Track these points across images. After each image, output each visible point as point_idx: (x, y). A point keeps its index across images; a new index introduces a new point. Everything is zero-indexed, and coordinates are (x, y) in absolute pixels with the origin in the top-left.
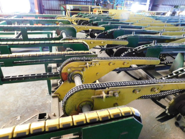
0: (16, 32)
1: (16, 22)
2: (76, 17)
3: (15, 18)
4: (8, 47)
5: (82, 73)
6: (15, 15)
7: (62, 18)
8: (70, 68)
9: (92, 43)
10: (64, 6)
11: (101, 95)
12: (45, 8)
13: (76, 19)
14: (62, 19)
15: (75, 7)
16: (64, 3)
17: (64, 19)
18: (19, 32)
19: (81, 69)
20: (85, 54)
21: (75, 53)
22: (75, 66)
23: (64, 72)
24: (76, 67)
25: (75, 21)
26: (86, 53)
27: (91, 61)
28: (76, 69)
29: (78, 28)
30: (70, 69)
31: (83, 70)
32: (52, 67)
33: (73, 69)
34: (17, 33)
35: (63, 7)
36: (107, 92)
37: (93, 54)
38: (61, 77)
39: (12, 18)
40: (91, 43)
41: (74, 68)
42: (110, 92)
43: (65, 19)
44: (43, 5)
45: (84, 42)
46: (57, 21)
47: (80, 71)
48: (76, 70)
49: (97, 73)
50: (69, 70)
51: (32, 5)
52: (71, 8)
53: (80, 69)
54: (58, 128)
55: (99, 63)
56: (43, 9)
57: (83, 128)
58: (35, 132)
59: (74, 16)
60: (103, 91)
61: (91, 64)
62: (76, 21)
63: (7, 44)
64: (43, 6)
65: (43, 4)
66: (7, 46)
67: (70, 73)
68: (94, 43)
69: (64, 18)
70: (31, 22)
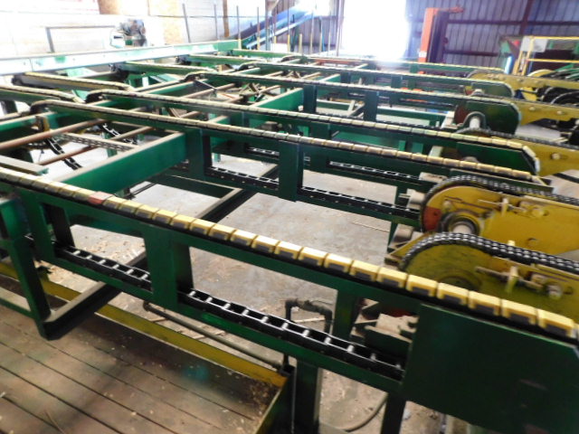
0: (352, 103)
1: (360, 80)
2: (544, 76)
3: (363, 68)
4: (329, 128)
5: (481, 222)
6: (364, 62)
7: (489, 78)
8: (453, 199)
9: (556, 156)
10: (514, 42)
11: (504, 274)
12: (451, 45)
13: (540, 82)
14: (487, 81)
15: (556, 43)
16: (517, 32)
17: (494, 79)
18: (360, 105)
19: (482, 210)
20: (512, 177)
21: (482, 167)
22: (466, 199)
23: (432, 206)
24: (470, 201)
25: (534, 89)
26: (514, 175)
27: (521, 198)
28: (469, 207)
29: (531, 111)
30: (452, 202)
31: (485, 216)
32: (411, 199)
33: (460, 206)
34: (355, 107)
35: (511, 45)
36: (525, 273)
37: (538, 182)
38: (423, 218)
39: (356, 69)
40: (551, 157)
41: (463, 203)
42: (535, 277)
43: (498, 79)
44: (446, 39)
45: (525, 148)
46: (468, 83)
47: (477, 215)
48: (466, 210)
49: (530, 239)
50: (447, 204)
51: (413, 39)
52: (536, 47)
53: (480, 211)
54: (373, 279)
55: (546, 208)
56: (444, 48)
57: (424, 305)
58: (332, 267)
59: (539, 75)
60: (514, 265)
61: (518, 205)
62: (536, 91)
63: (328, 121)
64: (446, 41)
65: (447, 36)
66: (327, 126)
67: (447, 214)
68: (564, 158)
69: (497, 76)
70: (396, 81)
